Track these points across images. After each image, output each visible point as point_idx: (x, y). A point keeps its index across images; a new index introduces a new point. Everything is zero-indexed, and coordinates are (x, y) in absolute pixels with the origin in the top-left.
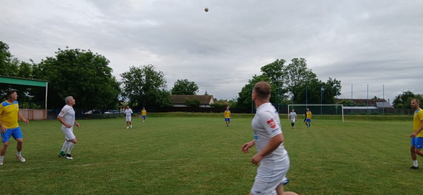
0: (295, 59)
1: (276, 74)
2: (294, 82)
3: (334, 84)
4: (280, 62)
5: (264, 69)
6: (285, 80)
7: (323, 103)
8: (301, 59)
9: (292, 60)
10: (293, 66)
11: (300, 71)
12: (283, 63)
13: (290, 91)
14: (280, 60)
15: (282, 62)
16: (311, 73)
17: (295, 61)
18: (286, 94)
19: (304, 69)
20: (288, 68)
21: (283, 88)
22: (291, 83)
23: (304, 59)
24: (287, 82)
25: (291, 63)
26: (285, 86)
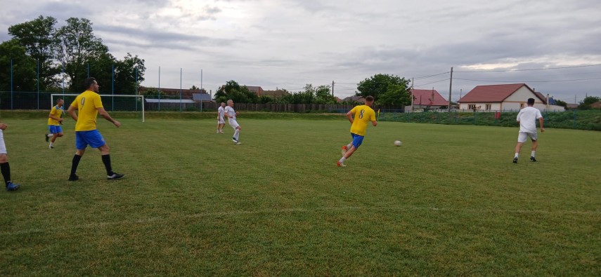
0: (73, 19)
1: (40, 41)
2: (71, 57)
3: (134, 63)
4: (46, 21)
5: (15, 30)
6: (56, 53)
7: (114, 94)
8: (83, 20)
9: (69, 21)
10: (70, 31)
11: (82, 40)
12: (51, 24)
13: (65, 71)
14: (45, 18)
15: (50, 22)
16: (100, 43)
17: (74, 22)
18: (57, 76)
19: (89, 37)
20: (62, 32)
21: (52, 66)
22: (67, 59)
23: (88, 21)
24: (59, 58)
25: (66, 24)
26: (56, 63)
